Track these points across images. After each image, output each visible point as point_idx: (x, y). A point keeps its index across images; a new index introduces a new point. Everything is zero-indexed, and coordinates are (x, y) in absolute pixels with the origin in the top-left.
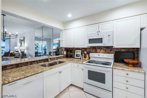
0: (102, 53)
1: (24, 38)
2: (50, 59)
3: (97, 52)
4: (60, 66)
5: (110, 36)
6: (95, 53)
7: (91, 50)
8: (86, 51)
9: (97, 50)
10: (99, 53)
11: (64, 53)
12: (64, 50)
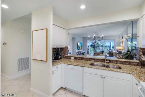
1: (122, 37)
2: (107, 60)
4: (102, 69)
11: (140, 58)
12: (141, 53)
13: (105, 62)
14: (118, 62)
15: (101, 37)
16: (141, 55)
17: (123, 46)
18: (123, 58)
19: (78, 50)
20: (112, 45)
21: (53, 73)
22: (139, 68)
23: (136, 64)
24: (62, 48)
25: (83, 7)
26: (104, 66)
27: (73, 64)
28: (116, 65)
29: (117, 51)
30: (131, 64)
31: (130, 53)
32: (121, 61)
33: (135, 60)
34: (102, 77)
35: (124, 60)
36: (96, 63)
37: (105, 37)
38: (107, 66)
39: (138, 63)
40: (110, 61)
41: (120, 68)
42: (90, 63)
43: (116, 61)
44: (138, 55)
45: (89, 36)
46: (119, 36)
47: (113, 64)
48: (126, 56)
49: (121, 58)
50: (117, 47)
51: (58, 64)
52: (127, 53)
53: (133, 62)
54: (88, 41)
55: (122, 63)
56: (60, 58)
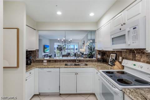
0: (144, 62)
1: (84, 41)
2: (78, 60)
3: (136, 59)
4: (76, 67)
5: (136, 28)
6: (132, 60)
7: (128, 55)
8: (121, 56)
9: (137, 55)
10: (139, 61)
11: (97, 56)
12: (97, 53)
13: (76, 62)
14: (85, 61)
15: (69, 40)
16: (97, 55)
17: (85, 48)
18: (87, 58)
19: (45, 53)
20: (76, 48)
21: (26, 80)
22: (96, 63)
23: (95, 61)
24: (31, 51)
25: (59, 13)
26: (76, 65)
27: (49, 67)
28: (84, 63)
29: (81, 53)
30: (92, 61)
31: (92, 53)
32: (87, 60)
33: (94, 59)
34: (76, 74)
35: (88, 59)
36: (69, 63)
37: (73, 40)
38: (78, 65)
39: (96, 60)
40: (80, 61)
41: (86, 65)
42: (65, 64)
43: (84, 60)
44: (96, 55)
45: (59, 39)
46: (82, 40)
47: (81, 63)
48: (89, 56)
49: (86, 58)
50: (81, 50)
51: (31, 69)
52: (90, 54)
53: (93, 60)
54: (55, 43)
55: (87, 61)
56: (29, 63)
